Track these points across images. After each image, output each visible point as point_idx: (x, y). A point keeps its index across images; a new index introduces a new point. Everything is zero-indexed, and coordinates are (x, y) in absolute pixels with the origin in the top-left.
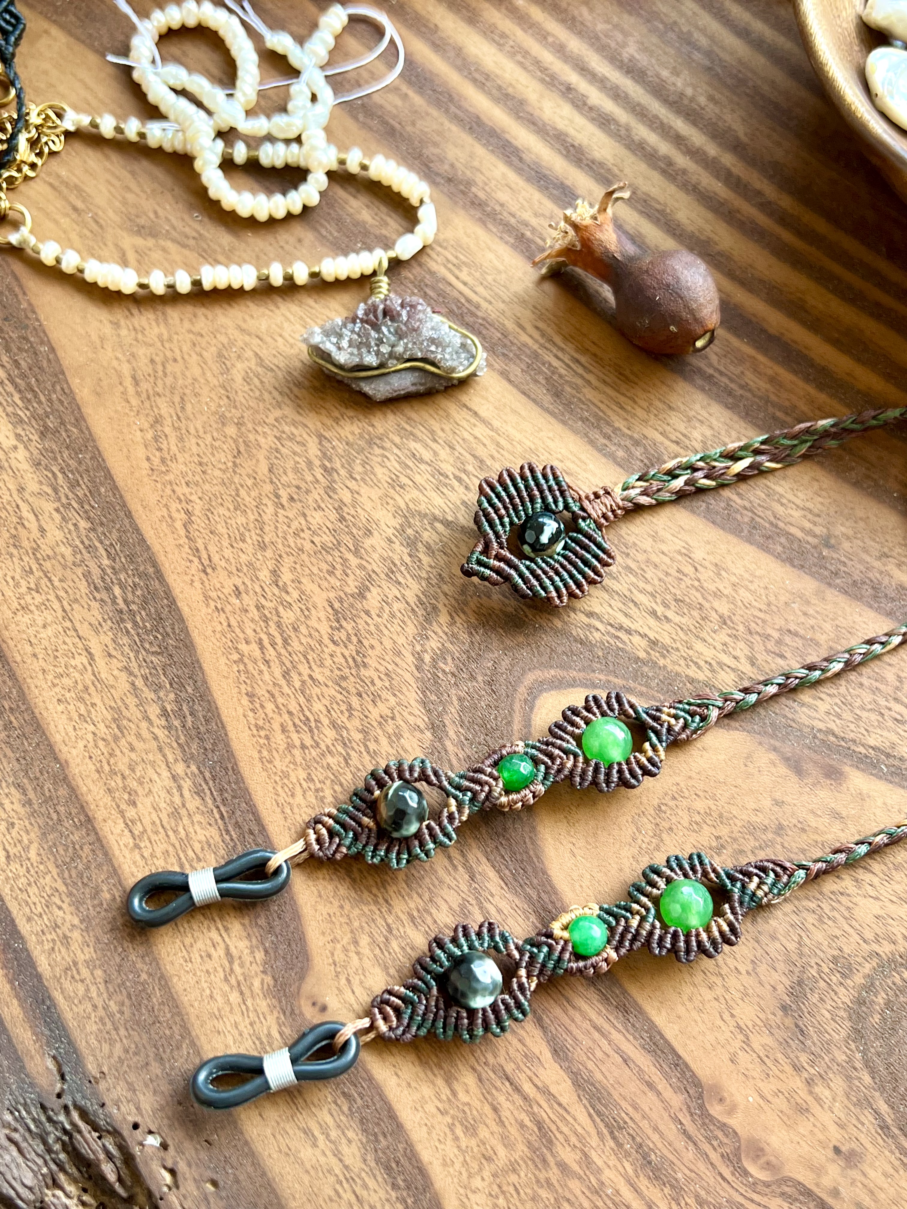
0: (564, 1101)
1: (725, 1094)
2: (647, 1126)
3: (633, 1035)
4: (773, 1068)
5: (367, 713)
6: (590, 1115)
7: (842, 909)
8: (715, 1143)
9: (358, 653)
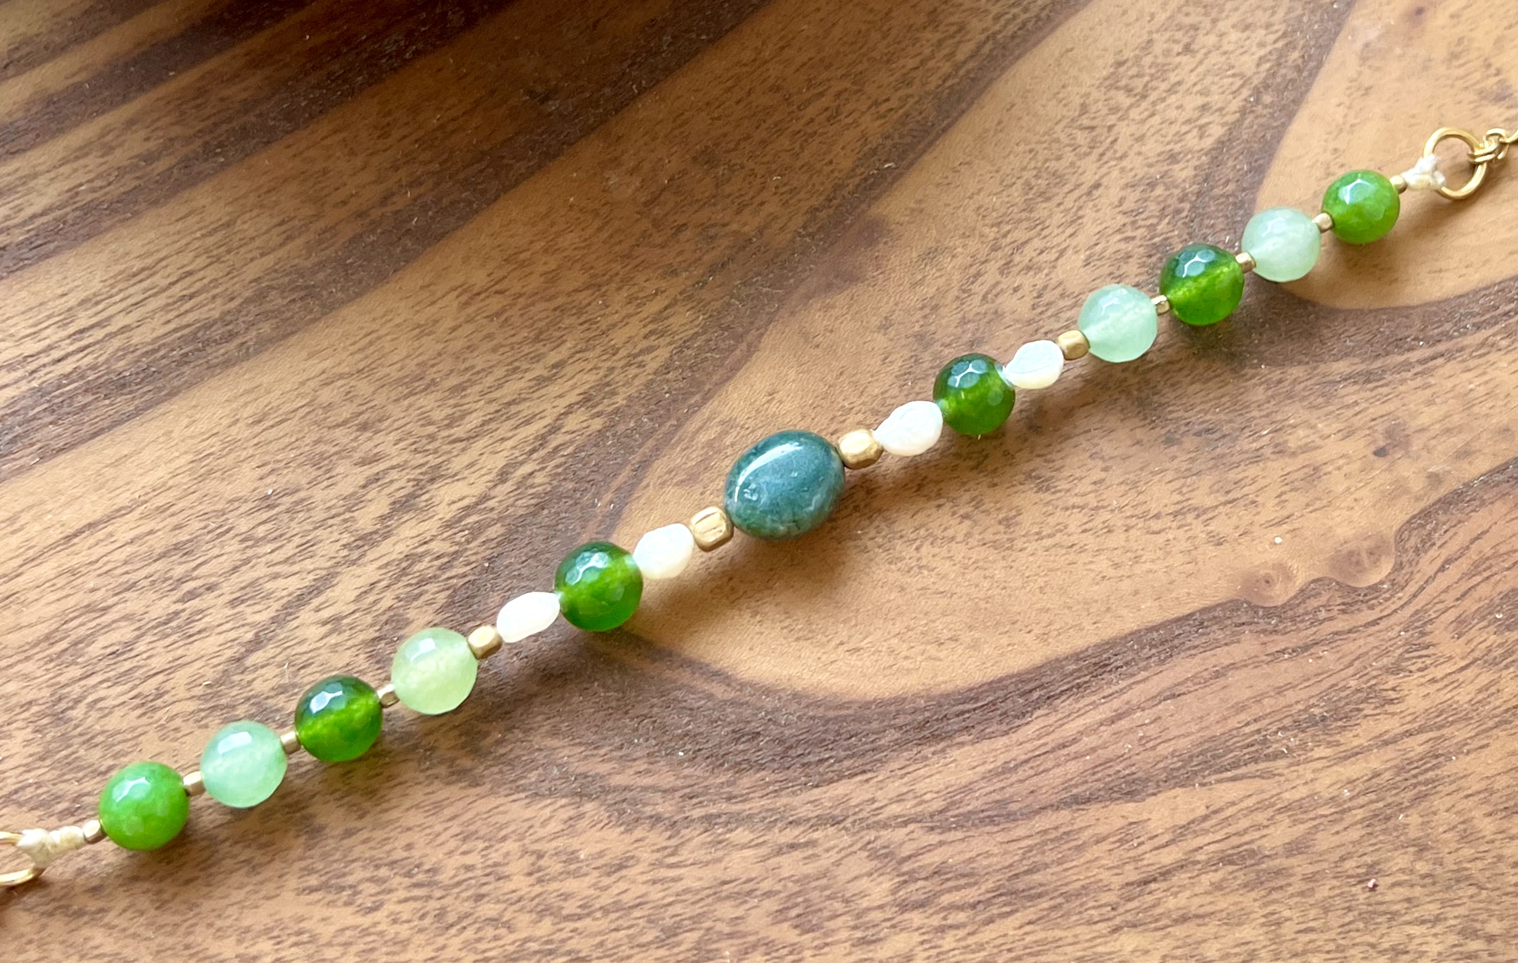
0: (1202, 811)
1: (1262, 572)
2: (1272, 701)
3: (1140, 670)
4: (1246, 490)
5: (515, 896)
6: (1234, 779)
7: (1061, 304)
8: (1323, 614)
9: (409, 875)
